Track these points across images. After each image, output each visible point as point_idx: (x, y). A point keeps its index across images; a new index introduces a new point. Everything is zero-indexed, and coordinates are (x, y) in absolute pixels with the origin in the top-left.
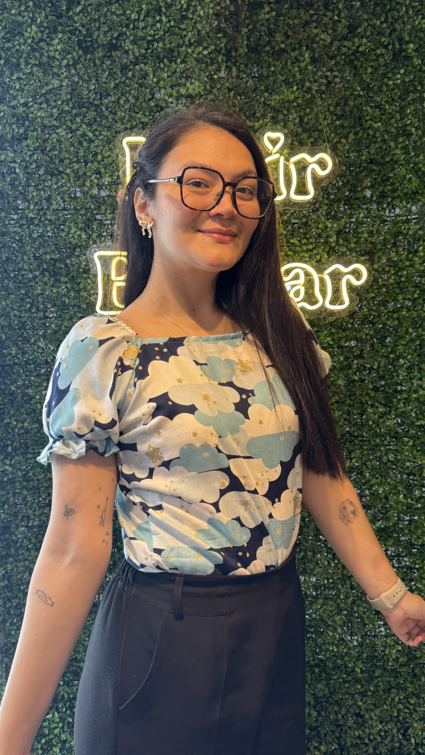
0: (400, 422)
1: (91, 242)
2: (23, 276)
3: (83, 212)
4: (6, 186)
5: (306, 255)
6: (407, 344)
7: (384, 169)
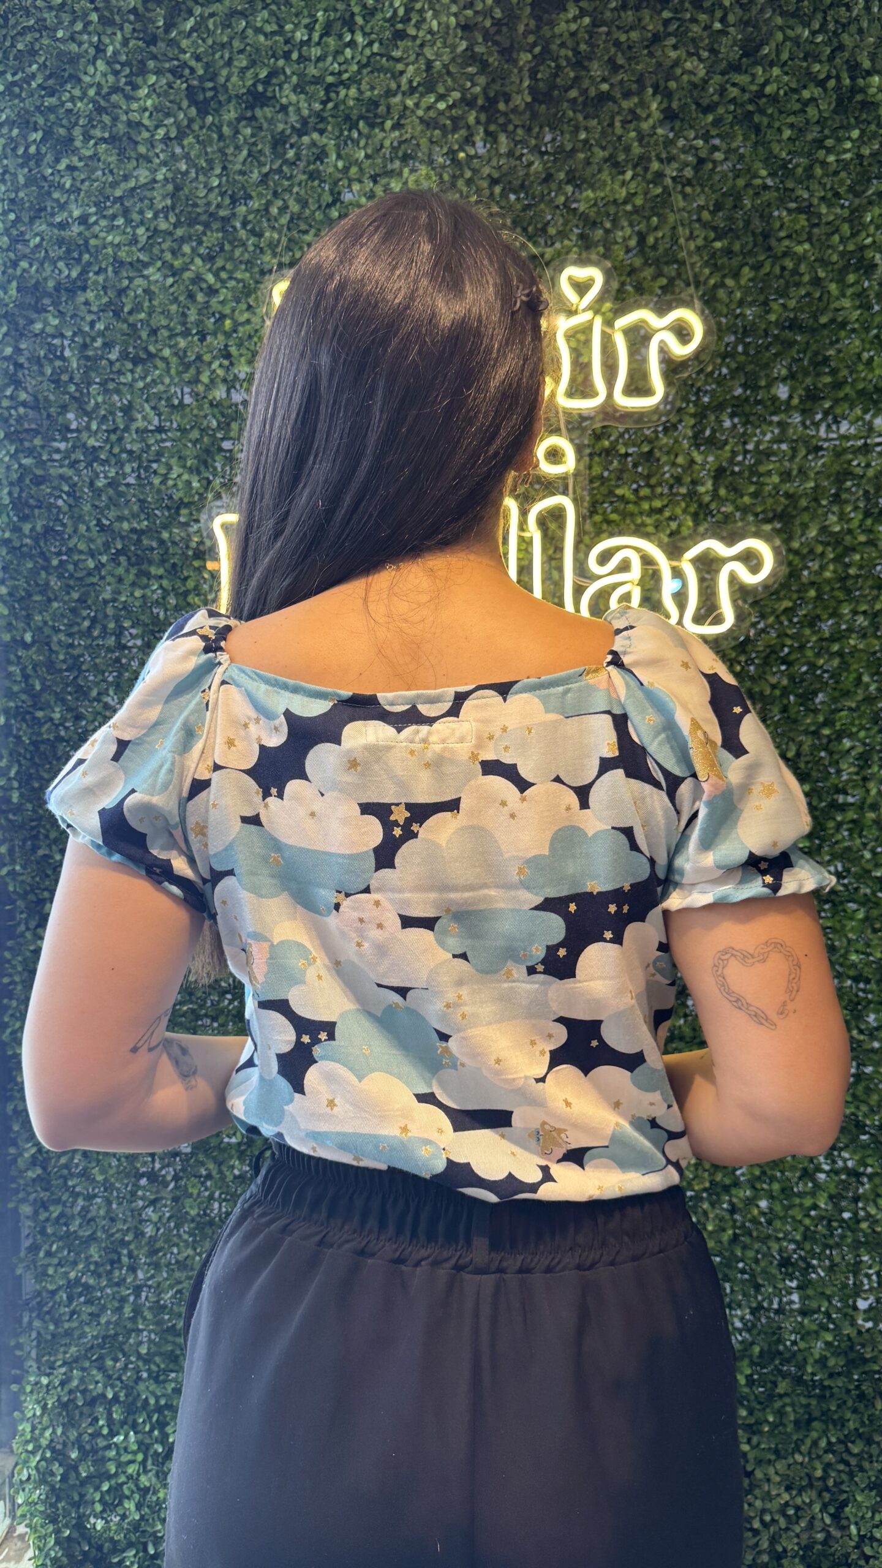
0: (840, 869)
1: (210, 496)
2: (76, 564)
3: (195, 434)
4: (45, 384)
5: (648, 521)
6: (858, 708)
7: (816, 341)
